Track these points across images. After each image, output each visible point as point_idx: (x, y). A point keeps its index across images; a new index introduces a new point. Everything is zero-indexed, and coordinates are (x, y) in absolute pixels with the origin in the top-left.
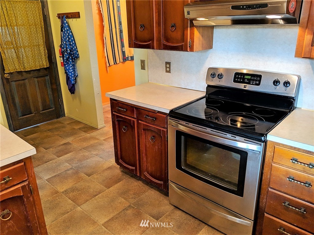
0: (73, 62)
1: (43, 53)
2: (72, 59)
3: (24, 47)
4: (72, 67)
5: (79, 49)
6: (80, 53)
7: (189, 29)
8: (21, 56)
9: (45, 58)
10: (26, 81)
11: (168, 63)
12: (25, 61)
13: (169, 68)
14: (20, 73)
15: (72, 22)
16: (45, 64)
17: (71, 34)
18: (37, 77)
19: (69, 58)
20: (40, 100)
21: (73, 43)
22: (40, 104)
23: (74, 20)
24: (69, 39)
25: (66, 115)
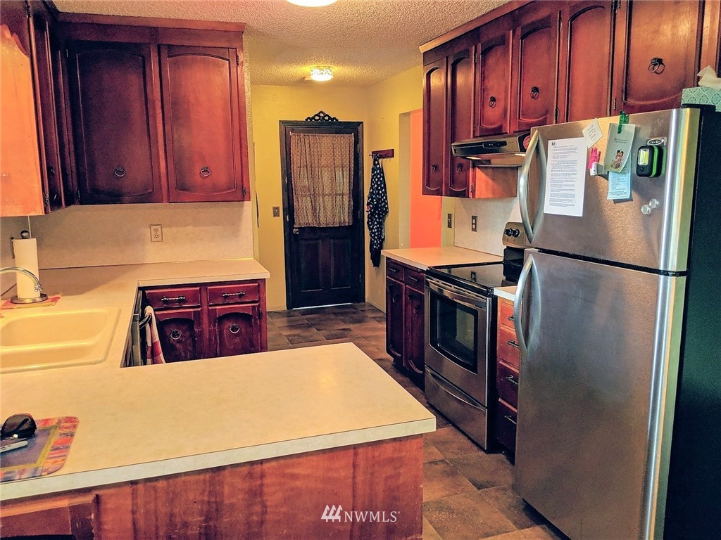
0: (379, 218)
1: (347, 206)
2: (379, 215)
3: (324, 195)
4: (376, 225)
5: (389, 201)
6: (390, 206)
7: (471, 170)
8: (318, 208)
9: (349, 213)
10: (320, 241)
11: (474, 218)
12: (321, 215)
13: (475, 224)
14: (313, 229)
15: (386, 164)
16: (347, 220)
17: (381, 179)
18: (333, 238)
19: (374, 212)
20: (332, 270)
21: (382, 192)
22: (332, 276)
23: (388, 159)
24: (378, 186)
25: (366, 301)
